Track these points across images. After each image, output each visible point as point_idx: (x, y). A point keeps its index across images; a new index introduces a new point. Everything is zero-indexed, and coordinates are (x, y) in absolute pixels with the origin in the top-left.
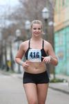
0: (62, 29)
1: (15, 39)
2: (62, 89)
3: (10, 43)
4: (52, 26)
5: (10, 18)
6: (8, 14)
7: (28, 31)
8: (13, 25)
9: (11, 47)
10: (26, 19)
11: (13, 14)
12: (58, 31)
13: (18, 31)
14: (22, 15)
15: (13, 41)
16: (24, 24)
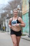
0: (25, 14)
1: (6, 18)
2: (25, 38)
3: (5, 19)
4: (21, 13)
5: (4, 9)
6: (3, 7)
7: (12, 14)
8: (6, 12)
9: (5, 21)
10: (11, 10)
11: (5, 8)
12: (24, 15)
13: (7, 15)
14: (9, 8)
15: (6, 19)
16: (10, 12)
